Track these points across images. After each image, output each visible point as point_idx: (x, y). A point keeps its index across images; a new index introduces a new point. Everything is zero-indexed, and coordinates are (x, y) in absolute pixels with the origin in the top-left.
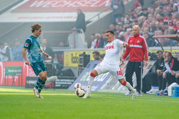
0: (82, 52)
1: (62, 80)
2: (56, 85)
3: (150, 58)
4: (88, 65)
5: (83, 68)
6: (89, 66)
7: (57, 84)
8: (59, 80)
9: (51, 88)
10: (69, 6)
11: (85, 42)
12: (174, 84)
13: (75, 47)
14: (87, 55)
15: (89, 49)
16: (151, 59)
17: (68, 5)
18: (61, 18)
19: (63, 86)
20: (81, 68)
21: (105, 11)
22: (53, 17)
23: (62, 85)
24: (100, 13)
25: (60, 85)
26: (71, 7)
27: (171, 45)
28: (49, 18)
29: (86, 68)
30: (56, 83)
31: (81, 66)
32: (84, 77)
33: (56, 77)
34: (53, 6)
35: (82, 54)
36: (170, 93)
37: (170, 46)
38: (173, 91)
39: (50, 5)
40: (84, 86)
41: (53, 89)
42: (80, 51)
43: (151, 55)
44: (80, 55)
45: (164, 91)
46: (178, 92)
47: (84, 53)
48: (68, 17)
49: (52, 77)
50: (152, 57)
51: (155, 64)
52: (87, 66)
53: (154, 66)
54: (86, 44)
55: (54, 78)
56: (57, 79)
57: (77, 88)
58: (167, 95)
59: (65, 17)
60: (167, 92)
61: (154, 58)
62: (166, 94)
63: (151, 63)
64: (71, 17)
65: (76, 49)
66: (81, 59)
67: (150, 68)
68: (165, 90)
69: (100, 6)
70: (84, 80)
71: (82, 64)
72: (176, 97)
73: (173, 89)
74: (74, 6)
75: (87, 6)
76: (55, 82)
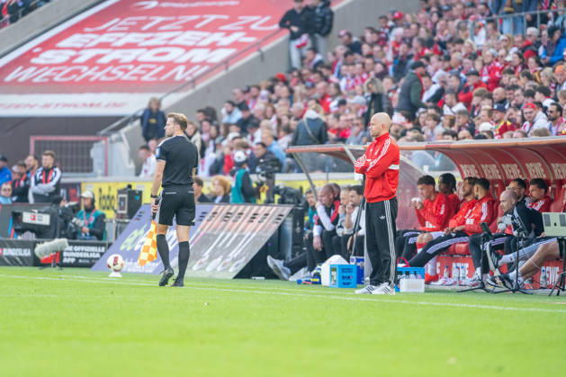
0: (124, 186)
1: (77, 248)
2: (65, 260)
3: (279, 200)
4: (138, 213)
5: (127, 221)
6: (140, 216)
7: (67, 257)
8: (70, 248)
9: (54, 266)
10: (92, 79)
11: (130, 162)
12: (336, 259)
13: (106, 174)
14: (134, 191)
15: (136, 178)
16: (282, 202)
17: (91, 76)
18: (75, 106)
19: (80, 261)
20: (121, 220)
21: (176, 91)
22: (57, 105)
23: (77, 259)
24: (165, 96)
25: (73, 260)
26: (97, 81)
27: (327, 168)
28: (47, 106)
29: (133, 222)
30: (65, 254)
31: (122, 216)
32: (129, 240)
33: (65, 240)
34: (57, 79)
35: (125, 189)
36: (326, 279)
37: (324, 171)
38: (334, 273)
39: (51, 78)
40: (129, 261)
41: (57, 268)
42: (117, 182)
43: (282, 193)
44: (120, 192)
45: (312, 273)
46: (344, 277)
47: (130, 186)
48: (91, 105)
49: (57, 241)
50: (282, 196)
51: (291, 211)
52: (136, 216)
53: (288, 216)
54: (132, 166)
55: (60, 243)
56: (67, 244)
57: (114, 265)
58: (320, 283)
59: (85, 105)
60: (318, 275)
61: (288, 200)
62: (318, 280)
63: (283, 210)
64: (99, 105)
65: (109, 178)
66: (122, 199)
67: (280, 222)
68: (315, 271)
69: (163, 78)
70: (129, 249)
71: (125, 212)
72: (340, 289)
73: (333, 269)
74: (104, 78)
75: (135, 78)
76: (61, 252)
